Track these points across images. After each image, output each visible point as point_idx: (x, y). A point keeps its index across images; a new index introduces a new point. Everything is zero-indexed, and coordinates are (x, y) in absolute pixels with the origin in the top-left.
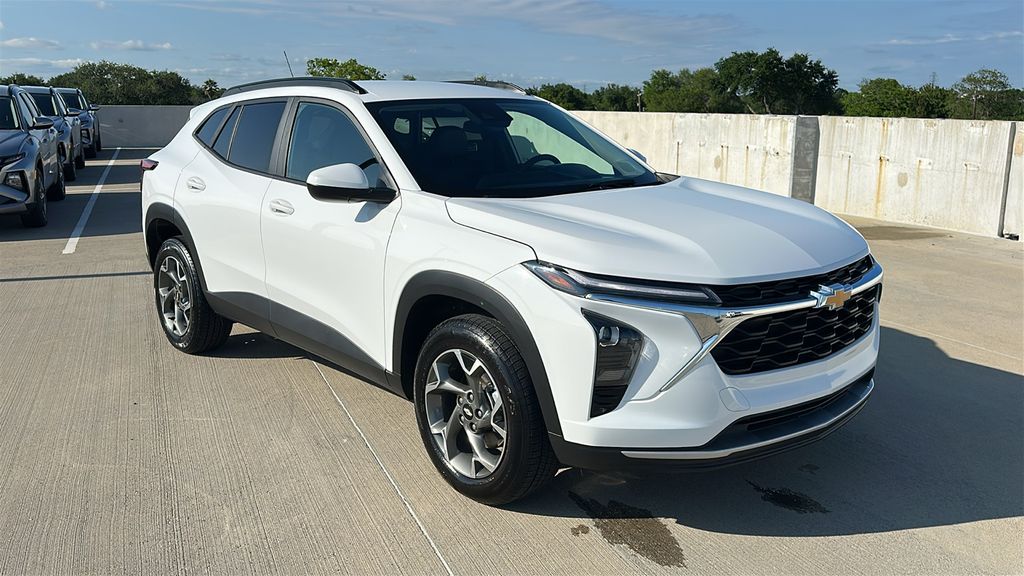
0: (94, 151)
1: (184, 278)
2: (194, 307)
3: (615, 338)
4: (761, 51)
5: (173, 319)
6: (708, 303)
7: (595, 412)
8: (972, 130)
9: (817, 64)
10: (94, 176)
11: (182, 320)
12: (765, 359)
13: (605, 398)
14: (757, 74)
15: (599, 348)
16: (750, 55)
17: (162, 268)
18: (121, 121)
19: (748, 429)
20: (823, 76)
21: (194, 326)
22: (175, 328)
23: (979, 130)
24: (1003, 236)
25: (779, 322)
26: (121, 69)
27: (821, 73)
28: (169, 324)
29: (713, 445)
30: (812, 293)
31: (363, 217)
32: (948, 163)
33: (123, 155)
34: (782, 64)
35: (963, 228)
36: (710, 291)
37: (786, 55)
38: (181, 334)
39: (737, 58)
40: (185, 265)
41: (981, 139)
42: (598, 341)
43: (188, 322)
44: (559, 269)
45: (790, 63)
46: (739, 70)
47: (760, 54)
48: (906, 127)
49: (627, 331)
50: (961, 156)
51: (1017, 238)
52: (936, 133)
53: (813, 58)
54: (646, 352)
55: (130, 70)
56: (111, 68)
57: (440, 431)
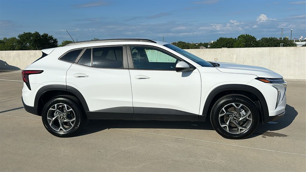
4: (33, 32)
14: (33, 39)
16: (30, 33)
20: (53, 40)
31: (185, 75)
34: (40, 36)
37: (41, 34)
39: (25, 34)
44: (264, 78)
45: (43, 36)
46: (27, 38)
47: (33, 33)
53: (50, 35)
54: (279, 94)
57: (225, 125)
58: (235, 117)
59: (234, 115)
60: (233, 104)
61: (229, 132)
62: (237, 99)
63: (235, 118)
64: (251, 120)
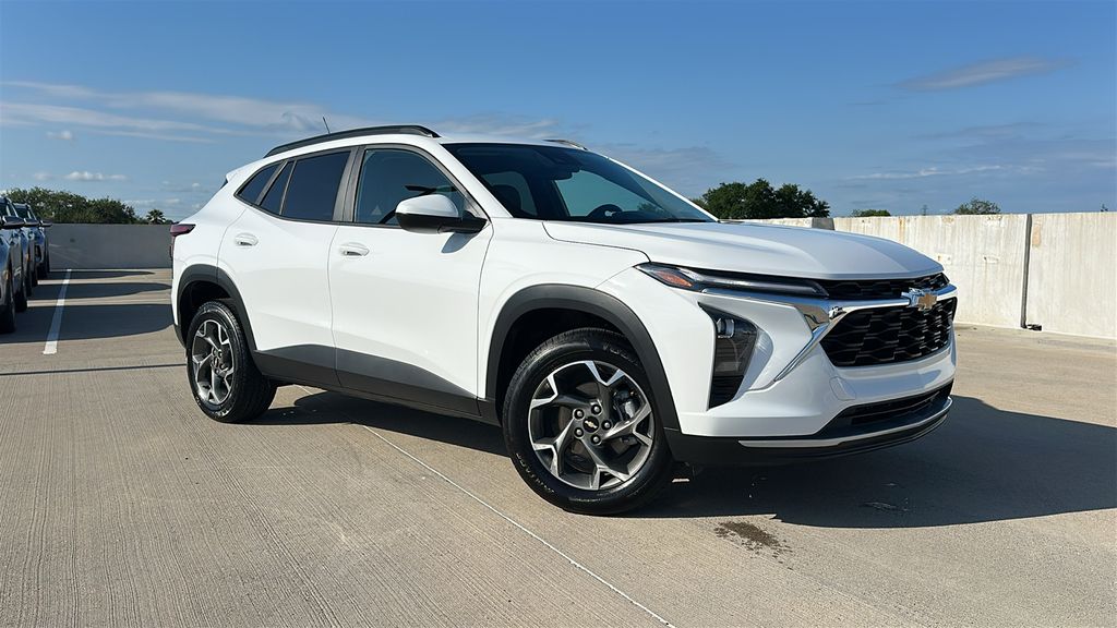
0: (44, 272)
1: (227, 341)
2: (236, 372)
3: (731, 330)
4: (750, 182)
5: (207, 388)
6: (817, 296)
7: (713, 403)
8: (990, 223)
9: (808, 194)
10: (54, 292)
11: (221, 387)
12: (866, 354)
13: (723, 388)
14: (747, 205)
15: (717, 341)
16: (740, 186)
17: (199, 333)
18: (72, 241)
19: (853, 423)
20: (814, 206)
21: (235, 392)
22: (211, 397)
23: (996, 223)
24: (1025, 327)
25: (876, 318)
26: (56, 197)
27: (812, 204)
28: (203, 394)
29: (825, 433)
30: (903, 294)
31: (450, 247)
32: (968, 257)
33: (73, 276)
34: (772, 194)
35: (986, 322)
36: (817, 285)
37: (776, 186)
38: (219, 402)
39: (725, 189)
40: (229, 327)
41: (999, 232)
42: (717, 334)
43: (229, 388)
44: (674, 267)
45: (780, 194)
46: (728, 201)
47: (748, 185)
48: (923, 223)
49: (741, 323)
50: (980, 249)
51: (1039, 328)
52: (954, 228)
53: (803, 189)
54: (759, 344)
55: (66, 197)
56: (45, 196)
57: (548, 446)
58: (590, 419)
59: (588, 412)
60: (590, 364)
61: (557, 476)
62: (605, 348)
63: (590, 424)
64: (649, 442)
